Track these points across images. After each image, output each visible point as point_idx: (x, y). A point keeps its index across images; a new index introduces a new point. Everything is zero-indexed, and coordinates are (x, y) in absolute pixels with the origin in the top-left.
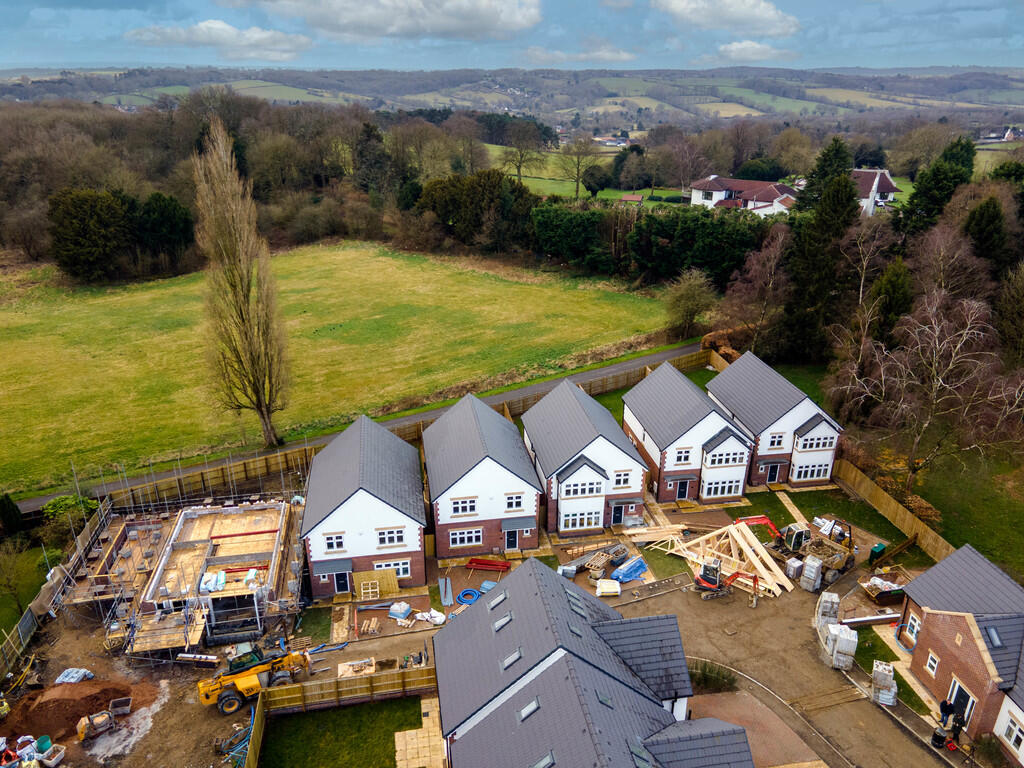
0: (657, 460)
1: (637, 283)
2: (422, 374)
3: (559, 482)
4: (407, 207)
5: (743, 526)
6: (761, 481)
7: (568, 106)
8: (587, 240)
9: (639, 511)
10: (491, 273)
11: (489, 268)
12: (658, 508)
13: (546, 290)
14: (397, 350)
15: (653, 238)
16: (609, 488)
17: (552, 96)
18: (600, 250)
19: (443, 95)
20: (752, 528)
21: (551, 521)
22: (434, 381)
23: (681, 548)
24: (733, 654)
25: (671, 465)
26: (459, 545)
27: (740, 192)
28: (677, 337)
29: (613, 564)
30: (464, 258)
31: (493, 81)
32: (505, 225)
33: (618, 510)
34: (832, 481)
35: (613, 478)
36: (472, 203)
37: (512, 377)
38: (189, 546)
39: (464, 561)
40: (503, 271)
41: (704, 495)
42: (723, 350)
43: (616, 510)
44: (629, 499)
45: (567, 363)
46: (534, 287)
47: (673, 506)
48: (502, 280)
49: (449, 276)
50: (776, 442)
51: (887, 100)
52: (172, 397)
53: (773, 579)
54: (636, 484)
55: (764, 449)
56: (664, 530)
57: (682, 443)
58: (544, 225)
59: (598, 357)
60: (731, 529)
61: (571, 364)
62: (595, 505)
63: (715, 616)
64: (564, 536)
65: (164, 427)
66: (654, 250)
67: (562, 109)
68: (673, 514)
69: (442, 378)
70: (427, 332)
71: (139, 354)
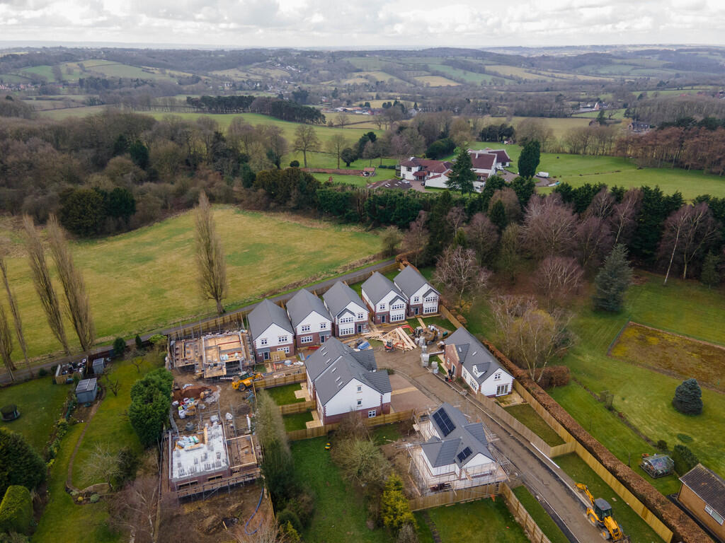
0: (373, 309)
1: (370, 227)
2: (275, 279)
3: (338, 318)
4: (249, 186)
5: (400, 328)
6: (413, 314)
7: (329, 79)
8: (345, 206)
9: (367, 327)
10: (298, 222)
11: (296, 219)
12: (375, 326)
13: (326, 232)
14: (261, 268)
15: (376, 206)
16: (356, 319)
17: (318, 72)
18: (351, 211)
19: (240, 71)
20: (404, 329)
21: (336, 333)
22: (281, 282)
23: (381, 338)
24: (395, 366)
25: (378, 311)
26: (304, 342)
27: (426, 167)
28: (387, 256)
29: (358, 344)
30: (282, 214)
31: (276, 60)
32: (303, 197)
33: (360, 327)
34: (438, 313)
35: (357, 316)
36: (284, 185)
37: (315, 278)
38: (210, 348)
39: (306, 348)
40: (304, 222)
41: (391, 321)
42: (404, 262)
43: (359, 328)
44: (363, 323)
45: (339, 270)
46: (321, 231)
47: (380, 325)
48: (303, 227)
49: (276, 225)
50: (416, 300)
51: (536, 74)
52: (165, 295)
53: (410, 345)
54: (366, 318)
55: (412, 303)
56: (376, 333)
57: (382, 302)
58: (324, 198)
59: (352, 267)
60: (396, 329)
61: (340, 271)
62: (352, 326)
63: (391, 356)
64: (342, 337)
65: (170, 308)
66: (377, 212)
67: (325, 81)
68: (380, 328)
69: (284, 280)
70: (272, 258)
71: (136, 276)
